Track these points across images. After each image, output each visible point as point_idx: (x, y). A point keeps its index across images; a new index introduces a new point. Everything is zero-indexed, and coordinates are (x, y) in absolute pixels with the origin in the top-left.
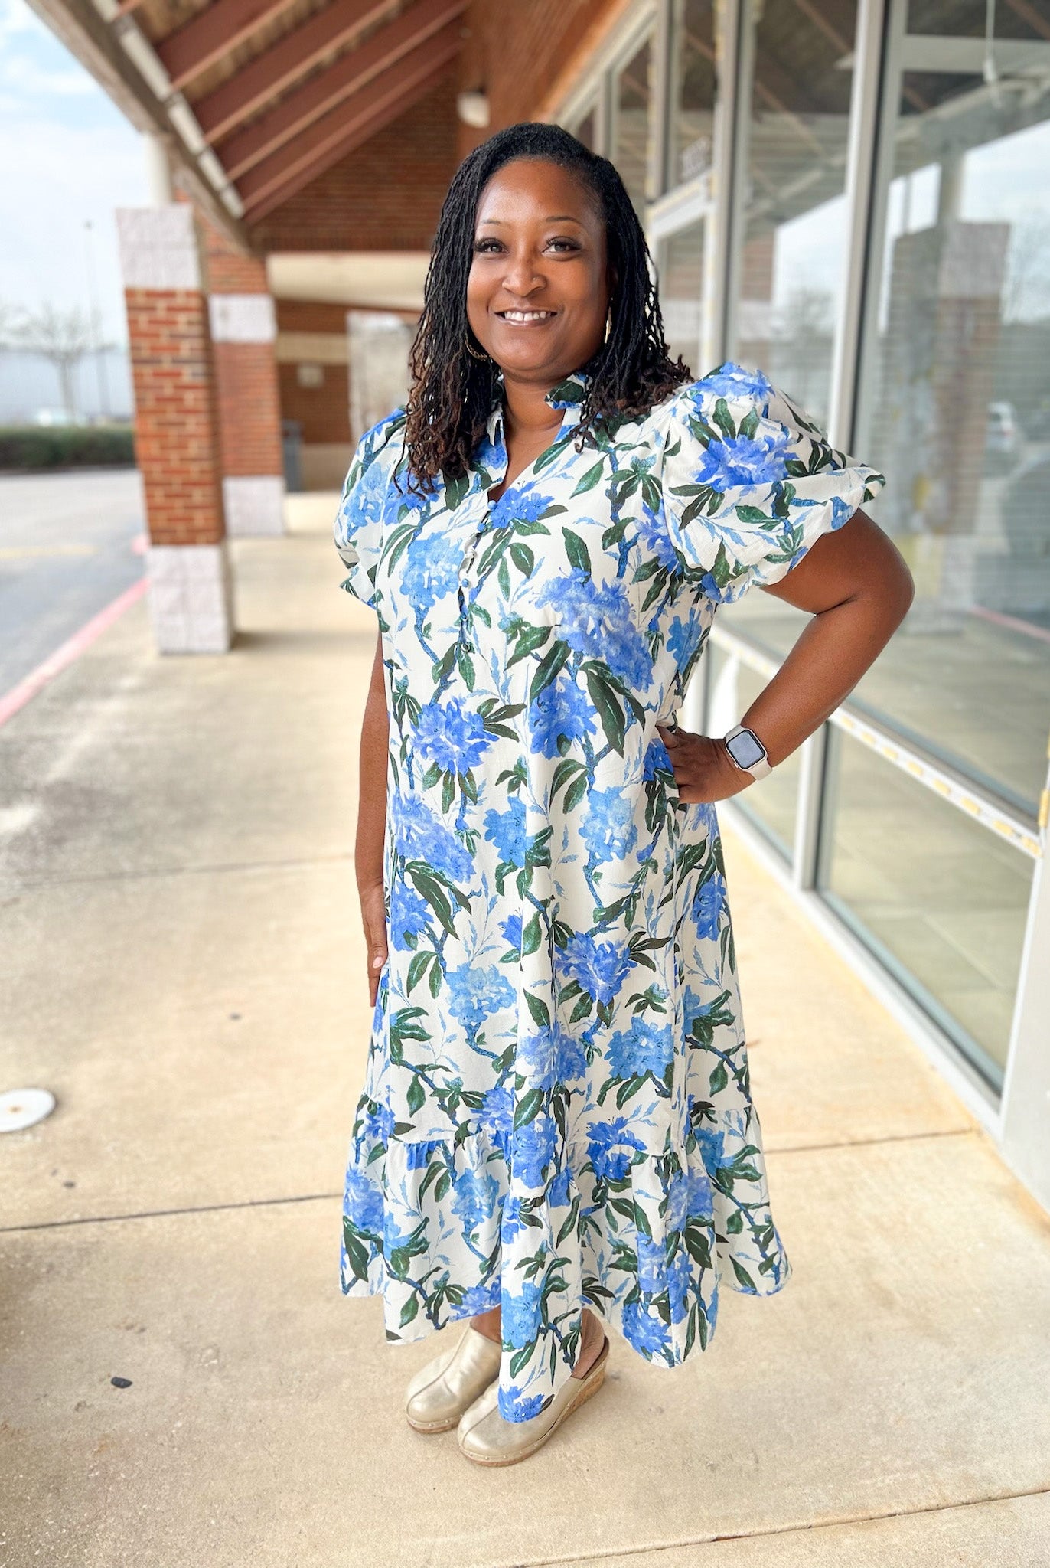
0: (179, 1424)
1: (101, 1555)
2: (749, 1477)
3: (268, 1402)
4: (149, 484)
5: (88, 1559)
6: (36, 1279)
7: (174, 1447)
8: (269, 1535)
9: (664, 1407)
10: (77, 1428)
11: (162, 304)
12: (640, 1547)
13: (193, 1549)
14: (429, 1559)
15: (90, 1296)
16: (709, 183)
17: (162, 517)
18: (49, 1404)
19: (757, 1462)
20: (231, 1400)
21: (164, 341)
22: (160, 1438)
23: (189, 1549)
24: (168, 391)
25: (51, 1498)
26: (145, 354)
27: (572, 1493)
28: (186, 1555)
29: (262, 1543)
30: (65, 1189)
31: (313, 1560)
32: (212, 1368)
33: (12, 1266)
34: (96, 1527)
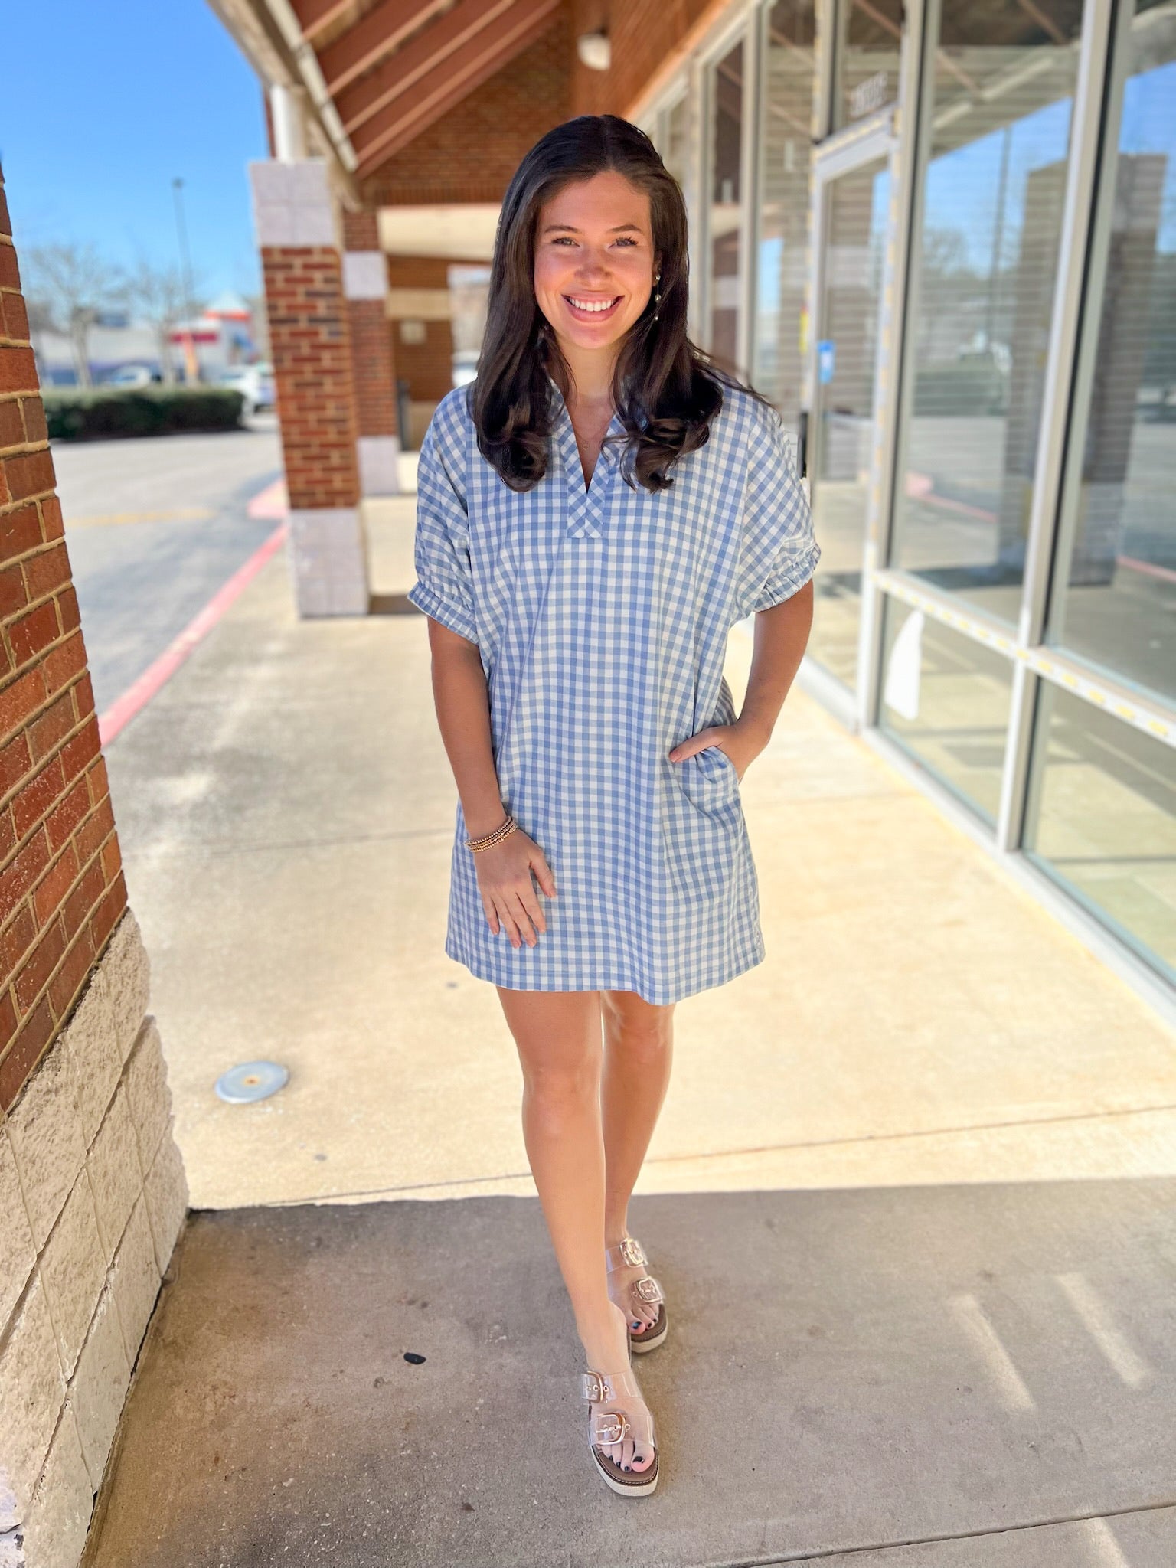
0: (481, 1401)
1: (430, 1535)
2: (1073, 1458)
3: (566, 1379)
4: (288, 446)
6: (308, 1253)
7: (481, 1425)
9: (972, 1387)
10: (380, 1405)
11: (298, 261)
12: (974, 1530)
13: (522, 1530)
15: (366, 1271)
16: (893, 119)
17: (301, 479)
18: (346, 1379)
19: (1080, 1443)
20: (529, 1377)
21: (300, 299)
23: (518, 1530)
24: (305, 350)
25: (368, 1477)
26: (282, 313)
28: (515, 1536)
30: (316, 1162)
32: (502, 1344)
33: (281, 1240)
34: (420, 1508)
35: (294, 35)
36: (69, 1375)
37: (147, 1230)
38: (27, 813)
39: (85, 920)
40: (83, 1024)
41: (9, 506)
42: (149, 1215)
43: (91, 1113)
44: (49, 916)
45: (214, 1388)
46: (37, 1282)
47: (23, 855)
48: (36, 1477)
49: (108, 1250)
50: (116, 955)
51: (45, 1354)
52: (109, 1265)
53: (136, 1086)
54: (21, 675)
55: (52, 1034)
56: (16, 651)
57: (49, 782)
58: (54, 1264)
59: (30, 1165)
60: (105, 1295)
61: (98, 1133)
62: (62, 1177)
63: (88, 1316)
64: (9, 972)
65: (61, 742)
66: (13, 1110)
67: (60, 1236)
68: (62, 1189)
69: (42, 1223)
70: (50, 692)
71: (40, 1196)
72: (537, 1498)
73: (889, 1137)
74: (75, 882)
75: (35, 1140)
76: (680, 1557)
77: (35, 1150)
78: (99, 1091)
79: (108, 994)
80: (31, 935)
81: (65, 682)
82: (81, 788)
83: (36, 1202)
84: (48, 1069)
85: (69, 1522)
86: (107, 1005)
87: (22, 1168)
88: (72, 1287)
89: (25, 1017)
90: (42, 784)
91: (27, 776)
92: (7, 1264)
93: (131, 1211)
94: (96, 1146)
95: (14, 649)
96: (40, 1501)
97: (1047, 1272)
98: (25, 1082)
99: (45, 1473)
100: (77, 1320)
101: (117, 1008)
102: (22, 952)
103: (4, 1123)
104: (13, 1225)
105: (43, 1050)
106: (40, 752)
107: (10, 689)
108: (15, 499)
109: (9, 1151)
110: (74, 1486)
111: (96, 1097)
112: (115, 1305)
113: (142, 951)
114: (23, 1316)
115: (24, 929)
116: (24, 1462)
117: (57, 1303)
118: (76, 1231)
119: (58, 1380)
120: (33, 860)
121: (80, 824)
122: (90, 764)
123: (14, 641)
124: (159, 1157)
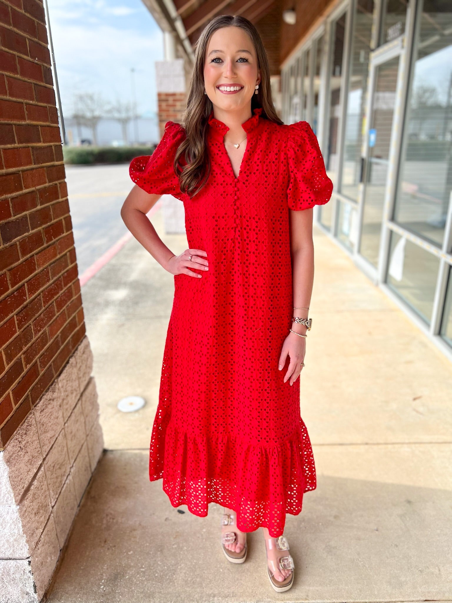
0: (204, 530)
1: (180, 578)
2: (437, 576)
5: (175, 579)
7: (203, 539)
8: (244, 578)
9: (398, 544)
10: (167, 527)
11: (171, 99)
13: (215, 580)
14: (308, 595)
16: (403, 41)
18: (155, 517)
19: (440, 571)
21: (171, 113)
22: (198, 535)
23: (213, 580)
25: (160, 554)
26: (164, 118)
27: (363, 576)
28: (212, 582)
29: (241, 581)
31: (262, 590)
32: (214, 509)
33: (136, 463)
34: (177, 567)
35: (173, 12)
36: (53, 504)
37: (86, 454)
38: (48, 297)
39: (69, 338)
40: (65, 376)
41: (47, 185)
42: (88, 449)
43: (67, 409)
44: (54, 336)
45: (107, 515)
46: (42, 469)
47: (45, 313)
48: (37, 540)
49: (71, 460)
50: (80, 352)
51: (44, 496)
52: (71, 466)
53: (86, 401)
54: (48, 247)
55: (53, 379)
56: (46, 238)
57: (58, 286)
58: (49, 463)
59: (42, 426)
60: (69, 477)
61: (69, 417)
62: (53, 432)
63: (62, 484)
64: (37, 355)
65: (63, 272)
66: (36, 405)
67: (52, 453)
68: (54, 436)
69: (45, 447)
70: (59, 253)
71: (45, 437)
72: (222, 569)
73: (374, 444)
74: (65, 325)
75: (44, 417)
76: (274, 597)
77: (44, 420)
78: (70, 402)
79: (76, 366)
80: (47, 342)
81: (65, 250)
82: (70, 289)
83: (43, 439)
84: (50, 392)
85: (49, 558)
86: (75, 370)
87: (39, 426)
88: (56, 472)
89: (43, 372)
90: (55, 288)
91: (48, 284)
92: (30, 461)
93: (80, 447)
94: (68, 422)
95: (46, 237)
96: (38, 549)
97: (433, 503)
98: (41, 395)
99: (41, 539)
100: (57, 484)
101: (79, 372)
102: (43, 348)
103: (33, 409)
104: (34, 447)
105: (49, 385)
106: (54, 275)
107: (43, 252)
108: (49, 182)
109: (34, 420)
110: (52, 545)
111: (69, 404)
112: (72, 481)
113: (90, 352)
114: (36, 481)
115: (43, 340)
116: (33, 534)
117: (50, 477)
118: (59, 452)
119: (48, 505)
120: (49, 315)
121: (68, 303)
122: (74, 281)
123: (46, 234)
124: (93, 429)
